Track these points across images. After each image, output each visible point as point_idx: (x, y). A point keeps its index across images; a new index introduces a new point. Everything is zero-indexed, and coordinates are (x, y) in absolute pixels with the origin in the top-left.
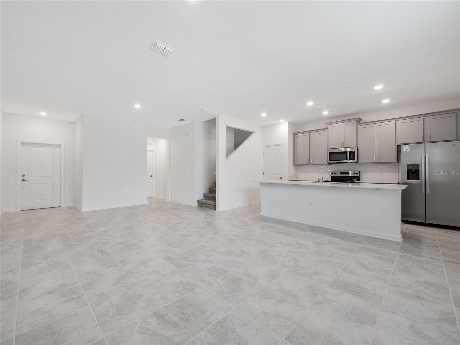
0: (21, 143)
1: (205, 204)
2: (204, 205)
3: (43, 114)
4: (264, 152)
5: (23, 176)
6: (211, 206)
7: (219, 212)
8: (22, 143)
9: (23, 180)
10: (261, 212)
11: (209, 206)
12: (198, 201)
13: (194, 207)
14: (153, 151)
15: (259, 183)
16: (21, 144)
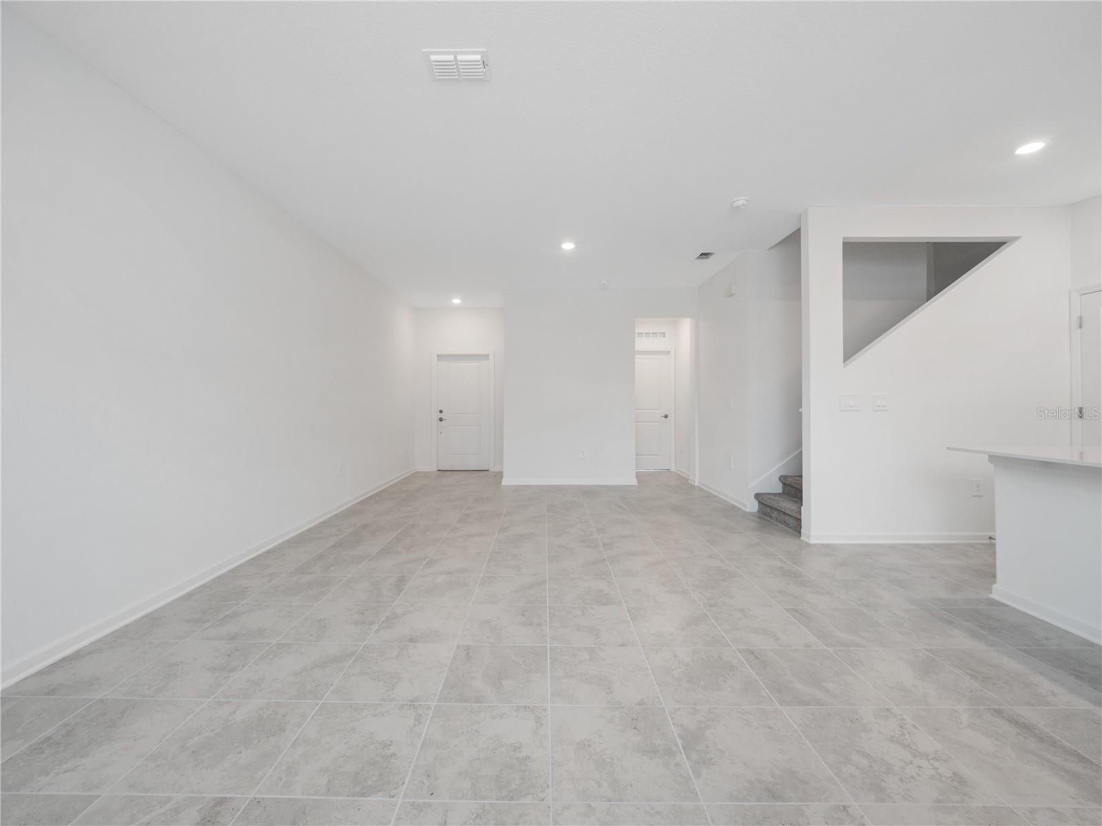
0: (436, 357)
1: (776, 509)
2: (775, 514)
3: (456, 301)
4: (1081, 318)
5: (441, 412)
6: (790, 520)
7: (808, 545)
8: (438, 356)
9: (441, 420)
10: (994, 586)
11: (786, 518)
12: (757, 496)
13: (746, 512)
14: (668, 353)
15: (986, 457)
16: (438, 358)
